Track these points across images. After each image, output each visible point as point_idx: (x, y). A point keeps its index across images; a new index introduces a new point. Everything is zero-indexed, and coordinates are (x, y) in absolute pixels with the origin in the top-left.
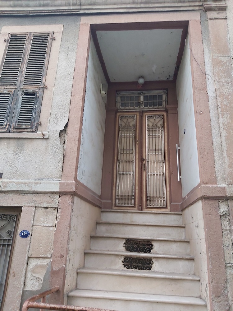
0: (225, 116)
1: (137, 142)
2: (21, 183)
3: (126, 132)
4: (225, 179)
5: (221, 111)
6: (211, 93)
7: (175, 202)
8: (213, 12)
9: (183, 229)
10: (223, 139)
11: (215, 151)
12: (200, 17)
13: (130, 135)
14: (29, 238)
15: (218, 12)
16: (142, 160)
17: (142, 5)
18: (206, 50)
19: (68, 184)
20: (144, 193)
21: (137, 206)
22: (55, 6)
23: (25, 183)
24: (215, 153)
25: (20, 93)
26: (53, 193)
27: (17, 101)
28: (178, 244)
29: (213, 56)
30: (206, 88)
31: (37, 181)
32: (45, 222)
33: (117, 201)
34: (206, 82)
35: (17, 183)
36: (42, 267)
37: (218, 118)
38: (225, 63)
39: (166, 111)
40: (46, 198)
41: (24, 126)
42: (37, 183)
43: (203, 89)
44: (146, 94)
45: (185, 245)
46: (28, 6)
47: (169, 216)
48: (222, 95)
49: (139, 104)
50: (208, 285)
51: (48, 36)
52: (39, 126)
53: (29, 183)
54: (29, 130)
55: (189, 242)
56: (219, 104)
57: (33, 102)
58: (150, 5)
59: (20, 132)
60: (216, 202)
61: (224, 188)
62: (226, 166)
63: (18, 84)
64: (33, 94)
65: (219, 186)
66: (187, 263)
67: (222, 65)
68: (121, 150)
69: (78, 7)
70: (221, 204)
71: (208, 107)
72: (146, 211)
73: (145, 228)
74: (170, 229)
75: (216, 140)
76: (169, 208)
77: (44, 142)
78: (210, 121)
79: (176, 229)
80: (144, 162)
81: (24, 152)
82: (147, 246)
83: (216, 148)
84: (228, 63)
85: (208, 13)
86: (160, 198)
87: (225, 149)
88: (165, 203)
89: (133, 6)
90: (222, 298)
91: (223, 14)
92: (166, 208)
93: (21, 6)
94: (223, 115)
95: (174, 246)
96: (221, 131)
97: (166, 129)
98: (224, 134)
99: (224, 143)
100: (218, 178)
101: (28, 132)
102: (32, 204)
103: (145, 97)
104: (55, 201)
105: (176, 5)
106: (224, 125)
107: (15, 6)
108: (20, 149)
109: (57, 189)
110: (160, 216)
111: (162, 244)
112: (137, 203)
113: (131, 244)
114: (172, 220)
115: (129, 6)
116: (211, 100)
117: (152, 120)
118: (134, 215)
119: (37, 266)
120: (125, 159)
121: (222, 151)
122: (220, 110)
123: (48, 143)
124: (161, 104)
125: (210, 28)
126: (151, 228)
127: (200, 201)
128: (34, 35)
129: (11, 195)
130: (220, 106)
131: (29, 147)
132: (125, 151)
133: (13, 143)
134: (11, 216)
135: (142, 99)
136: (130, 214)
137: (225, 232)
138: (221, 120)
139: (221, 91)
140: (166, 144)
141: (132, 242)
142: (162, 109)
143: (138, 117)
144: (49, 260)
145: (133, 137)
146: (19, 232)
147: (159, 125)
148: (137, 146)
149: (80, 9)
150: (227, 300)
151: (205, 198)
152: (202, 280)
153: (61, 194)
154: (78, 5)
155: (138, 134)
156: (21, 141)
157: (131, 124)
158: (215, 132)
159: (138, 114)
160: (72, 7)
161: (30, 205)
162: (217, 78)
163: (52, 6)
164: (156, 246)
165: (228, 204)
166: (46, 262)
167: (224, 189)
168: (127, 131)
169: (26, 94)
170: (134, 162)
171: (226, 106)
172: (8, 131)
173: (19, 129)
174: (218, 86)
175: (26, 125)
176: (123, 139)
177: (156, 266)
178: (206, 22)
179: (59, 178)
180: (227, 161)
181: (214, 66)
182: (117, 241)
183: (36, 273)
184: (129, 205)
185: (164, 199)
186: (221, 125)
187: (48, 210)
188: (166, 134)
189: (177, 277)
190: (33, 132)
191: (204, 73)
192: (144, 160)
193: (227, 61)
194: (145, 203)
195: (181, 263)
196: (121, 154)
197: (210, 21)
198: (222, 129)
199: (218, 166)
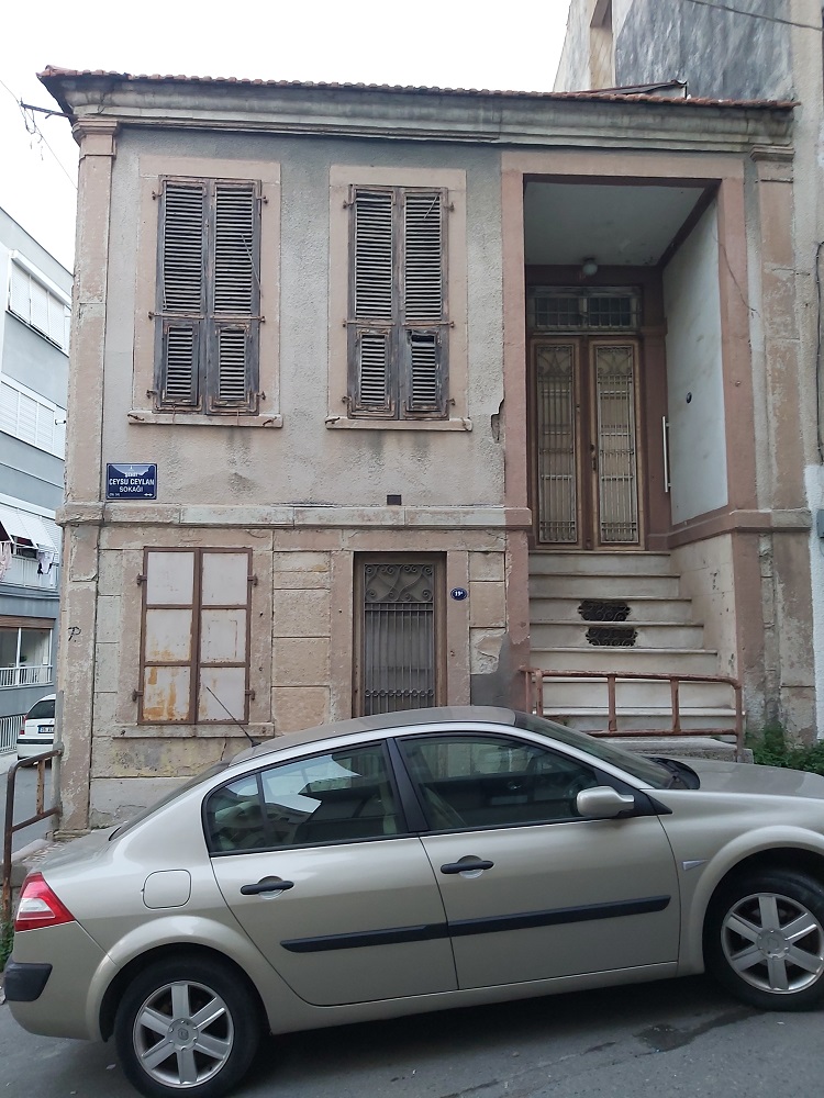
0: (778, 391)
1: (578, 409)
2: (440, 513)
3: (552, 386)
4: (769, 501)
5: (773, 382)
6: (756, 346)
7: (656, 533)
8: (769, 163)
9: (676, 581)
10: (772, 432)
11: (757, 453)
12: (742, 172)
13: (561, 392)
14: (467, 599)
15: (778, 164)
16: (589, 447)
17: (630, 134)
18: (752, 254)
19: (519, 513)
20: (595, 516)
21: (581, 542)
22: (445, 121)
23: (446, 513)
24: (757, 457)
25: (404, 336)
26: (495, 528)
27: (400, 354)
28: (673, 605)
29: (763, 268)
30: (748, 334)
31: (466, 509)
32: (487, 574)
33: (541, 532)
34: (748, 321)
35: (433, 513)
36: (494, 640)
37: (766, 393)
38: (784, 284)
39: (640, 338)
40: (484, 537)
41: (425, 408)
42: (467, 513)
43: (743, 337)
44: (596, 295)
45: (684, 606)
46: (384, 117)
47: (647, 558)
48: (775, 351)
49: (578, 319)
50: (736, 655)
51: (438, 199)
52: (451, 407)
53: (454, 513)
54: (434, 414)
55: (690, 601)
56: (769, 368)
57: (433, 358)
58: (647, 135)
59: (420, 419)
60: (757, 535)
61: (769, 514)
62: (774, 480)
63: (394, 314)
64: (430, 339)
65: (761, 511)
66: (691, 632)
67: (779, 289)
68: (543, 425)
69: (495, 129)
70: (762, 539)
71: (749, 372)
72: (599, 550)
73: (608, 581)
74: (653, 581)
75: (759, 434)
76: (642, 543)
77: (465, 439)
78: (751, 399)
79: (663, 580)
80: (594, 453)
81: (432, 457)
82: (620, 609)
83: (759, 449)
84: (789, 284)
85: (760, 164)
86: (628, 525)
87: (773, 450)
88: (636, 534)
89: (611, 134)
90: (756, 668)
91: (787, 170)
92: (637, 544)
93: (369, 116)
94: (774, 389)
95: (666, 609)
96: (770, 418)
97: (637, 379)
98: (774, 424)
99: (773, 440)
100: (760, 498)
101: (434, 419)
102: (463, 547)
103: (593, 303)
104: (501, 542)
105: (697, 137)
106: (774, 408)
107: (354, 115)
108: (422, 451)
109: (502, 522)
110: (630, 559)
111: (645, 605)
112: (580, 537)
113: (591, 608)
114: (651, 565)
115: (603, 133)
116: (756, 360)
117: (607, 358)
118: (580, 558)
119: (485, 640)
120: (553, 446)
121: (769, 454)
122: (769, 378)
123: (471, 440)
124: (627, 321)
125: (762, 203)
126: (618, 581)
127: (729, 537)
128: (408, 195)
129: (423, 533)
130: (770, 372)
131: (438, 446)
132: (552, 429)
133: (407, 439)
134: (425, 567)
135: (584, 305)
136: (572, 558)
137: (764, 580)
138: (770, 398)
139: (774, 342)
140: (638, 413)
141: (592, 605)
142: (629, 333)
143: (577, 349)
144: (503, 631)
145: (567, 397)
146: (449, 591)
147: (623, 369)
148: (578, 418)
149: (500, 133)
150: (763, 671)
151: (739, 531)
152: (721, 653)
153: (509, 529)
154: (495, 123)
155: (578, 392)
156: (422, 437)
157: (564, 366)
158: (759, 419)
159: (577, 342)
160: (482, 128)
161: (460, 548)
162: (768, 316)
163: (437, 120)
164: (635, 610)
165: (771, 540)
166: (498, 633)
167: (768, 516)
168: (554, 383)
169: (415, 339)
170: (570, 452)
171: (780, 371)
172: (396, 418)
173: (416, 414)
174: (769, 333)
175: (427, 404)
176: (546, 401)
177: (642, 639)
178: (755, 186)
179: (501, 503)
180: (775, 470)
181: (764, 289)
182: (566, 605)
183: (484, 649)
184: (566, 541)
185: (633, 526)
186: (770, 408)
187: (489, 555)
188: (638, 390)
189: (682, 651)
190: (442, 419)
191: (745, 303)
192: (592, 448)
193: (788, 280)
194: (596, 537)
195: (683, 633)
196: (544, 434)
197: (762, 186)
198: (771, 415)
199: (760, 480)
